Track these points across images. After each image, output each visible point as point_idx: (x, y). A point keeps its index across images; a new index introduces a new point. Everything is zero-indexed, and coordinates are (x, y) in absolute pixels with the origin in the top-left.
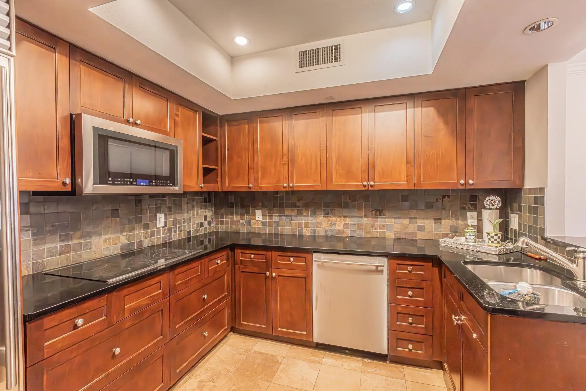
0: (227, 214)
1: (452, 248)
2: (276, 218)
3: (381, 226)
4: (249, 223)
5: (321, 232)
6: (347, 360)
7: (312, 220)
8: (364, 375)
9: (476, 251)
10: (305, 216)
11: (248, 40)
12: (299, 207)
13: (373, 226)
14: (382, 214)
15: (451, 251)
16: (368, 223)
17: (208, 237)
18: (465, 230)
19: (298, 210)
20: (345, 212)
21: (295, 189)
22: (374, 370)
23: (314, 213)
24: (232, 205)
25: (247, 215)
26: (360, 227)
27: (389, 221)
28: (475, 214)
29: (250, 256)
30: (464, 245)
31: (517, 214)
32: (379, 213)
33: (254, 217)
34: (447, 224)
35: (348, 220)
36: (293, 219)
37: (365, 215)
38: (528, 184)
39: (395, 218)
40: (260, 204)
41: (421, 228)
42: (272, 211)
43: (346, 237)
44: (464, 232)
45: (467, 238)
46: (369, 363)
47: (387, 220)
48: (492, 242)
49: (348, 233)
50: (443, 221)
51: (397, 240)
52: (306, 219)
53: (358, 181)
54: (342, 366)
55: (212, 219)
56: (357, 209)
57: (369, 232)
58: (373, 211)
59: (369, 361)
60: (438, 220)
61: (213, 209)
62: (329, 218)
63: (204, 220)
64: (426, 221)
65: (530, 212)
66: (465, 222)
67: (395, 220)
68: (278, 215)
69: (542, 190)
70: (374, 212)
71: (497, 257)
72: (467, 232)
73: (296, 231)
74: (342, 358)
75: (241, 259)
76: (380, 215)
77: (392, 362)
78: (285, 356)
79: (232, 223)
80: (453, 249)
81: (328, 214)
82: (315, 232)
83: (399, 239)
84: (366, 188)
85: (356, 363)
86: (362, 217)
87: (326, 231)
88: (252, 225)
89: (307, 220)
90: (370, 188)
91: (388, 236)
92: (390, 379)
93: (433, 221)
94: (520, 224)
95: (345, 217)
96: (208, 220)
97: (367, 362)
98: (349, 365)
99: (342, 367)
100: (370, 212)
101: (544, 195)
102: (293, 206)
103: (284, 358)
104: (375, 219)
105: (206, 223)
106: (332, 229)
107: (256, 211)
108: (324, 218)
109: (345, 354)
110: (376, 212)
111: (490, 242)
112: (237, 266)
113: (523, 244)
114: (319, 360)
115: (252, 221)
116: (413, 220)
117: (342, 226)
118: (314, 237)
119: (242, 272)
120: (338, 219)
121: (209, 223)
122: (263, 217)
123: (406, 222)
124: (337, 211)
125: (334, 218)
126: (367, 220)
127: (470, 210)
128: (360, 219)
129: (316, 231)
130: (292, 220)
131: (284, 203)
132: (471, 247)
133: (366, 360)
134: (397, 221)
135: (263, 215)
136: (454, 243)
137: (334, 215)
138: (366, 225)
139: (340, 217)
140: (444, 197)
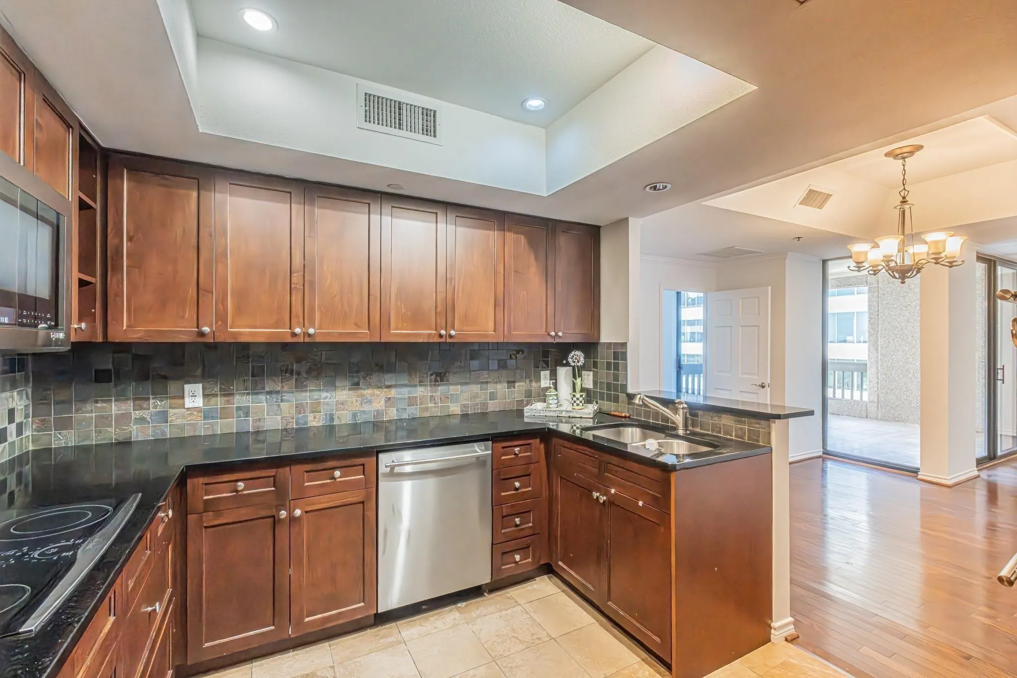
0: (84, 401)
1: (540, 418)
2: (241, 400)
3: (443, 397)
4: (163, 417)
5: (344, 418)
6: (436, 617)
7: (326, 398)
8: (472, 625)
9: (569, 417)
10: (311, 391)
11: (275, 23)
12: (298, 373)
13: (432, 398)
14: (445, 379)
15: (540, 422)
16: (425, 394)
17: (17, 470)
18: (546, 393)
19: (296, 379)
20: (389, 379)
21: (318, 340)
22: (478, 612)
23: (332, 386)
24: (102, 377)
25: (153, 398)
26: (412, 401)
27: (455, 389)
28: (548, 372)
29: (236, 486)
30: (555, 411)
31: (591, 371)
32: (440, 377)
33: (180, 401)
34: (521, 386)
35: (393, 393)
36: (284, 398)
37: (420, 382)
38: (604, 339)
39: (462, 384)
40: (199, 372)
41: (493, 396)
42: (233, 386)
43: (390, 421)
44: (545, 396)
45: (550, 402)
46: (466, 606)
47: (451, 387)
48: (578, 405)
49: (392, 414)
50: (517, 384)
51: (465, 416)
52: (316, 395)
53: (431, 329)
54: (436, 628)
55: (27, 416)
56: (408, 374)
57: (426, 409)
58: (431, 375)
59: (464, 604)
60: (511, 383)
61: (30, 391)
62: (360, 391)
63: (9, 423)
64: (499, 386)
65: (608, 368)
66: (538, 384)
67: (463, 387)
68: (248, 394)
69: (624, 345)
70: (433, 377)
71: (592, 420)
72: (551, 396)
73: (292, 420)
74: (426, 618)
75: (205, 498)
76: (443, 381)
77: (491, 591)
78: (332, 665)
79: (104, 420)
80: (542, 418)
81: (358, 384)
82: (332, 419)
83: (468, 415)
84: (443, 340)
85: (450, 616)
86: (415, 386)
87: (354, 415)
88: (171, 421)
89: (316, 397)
90: (449, 340)
91: (452, 411)
92: (504, 612)
93: (506, 385)
94: (595, 383)
95: (389, 387)
96: (18, 419)
97: (463, 606)
98: (444, 623)
99: (436, 631)
100: (427, 377)
101: (626, 350)
102: (286, 372)
103: (333, 667)
104: (435, 388)
105: (12, 428)
106: (365, 409)
107: (187, 387)
108: (351, 392)
109: (426, 611)
110: (436, 376)
111: (575, 404)
112: (191, 518)
113: (639, 401)
114: (396, 640)
115: (172, 412)
116: (484, 386)
117: (383, 402)
118: (330, 429)
119: (206, 527)
120: (377, 392)
121: (20, 430)
122: (206, 400)
123: (475, 388)
124: (374, 378)
125: (369, 391)
126: (423, 390)
127: (544, 369)
128: (412, 389)
129: (335, 417)
130: (282, 401)
131: (264, 366)
132: (564, 413)
133: (459, 605)
134: (465, 388)
135: (205, 396)
136: (543, 410)
137: (369, 386)
138: (422, 398)
139: (379, 388)
140: (518, 352)
